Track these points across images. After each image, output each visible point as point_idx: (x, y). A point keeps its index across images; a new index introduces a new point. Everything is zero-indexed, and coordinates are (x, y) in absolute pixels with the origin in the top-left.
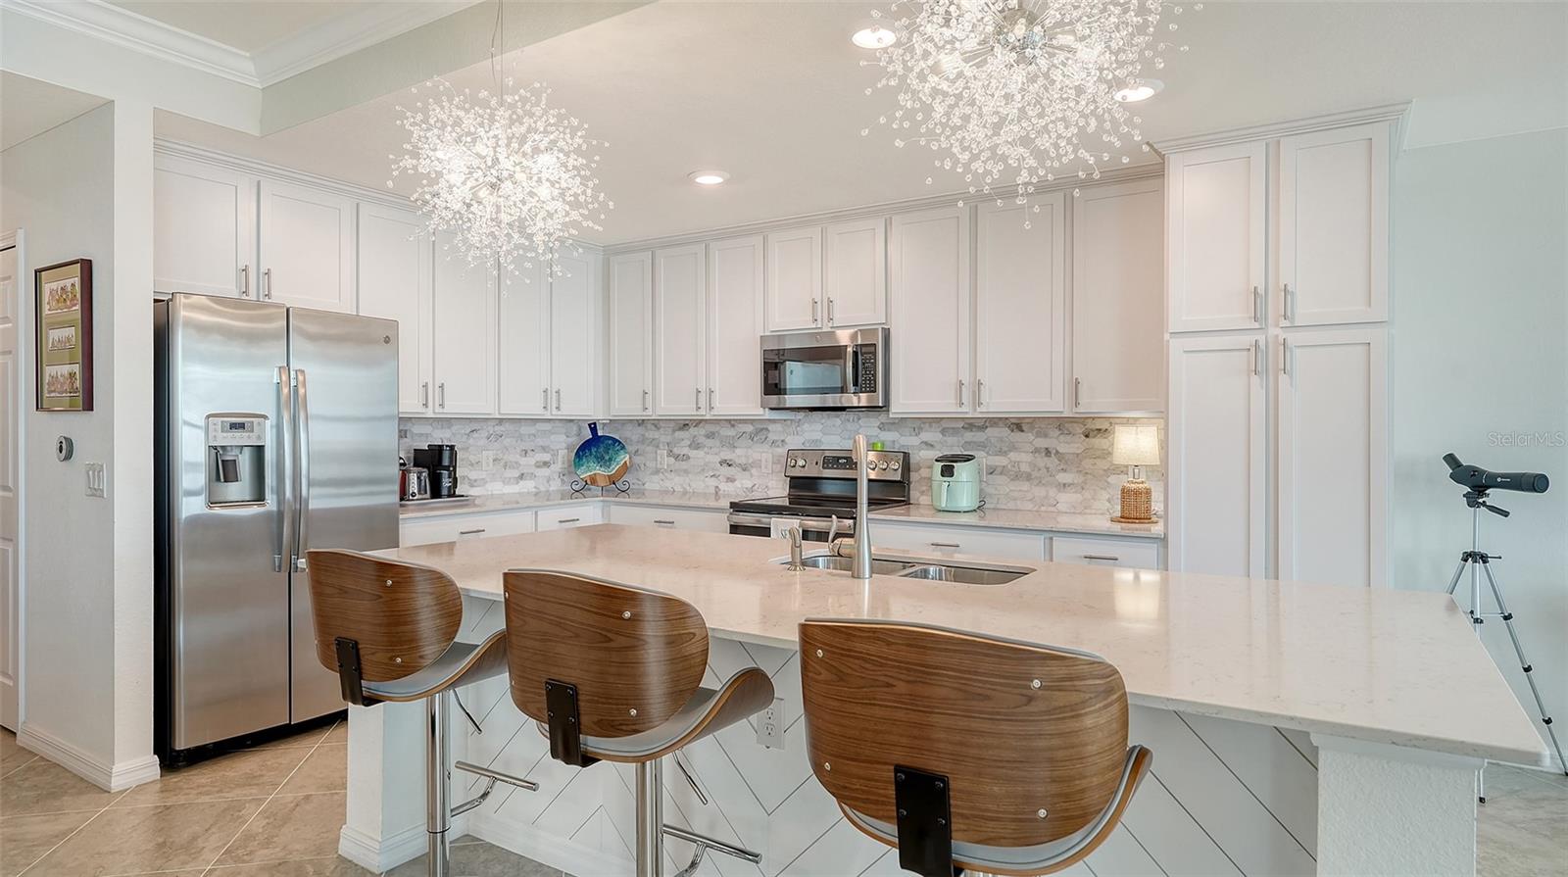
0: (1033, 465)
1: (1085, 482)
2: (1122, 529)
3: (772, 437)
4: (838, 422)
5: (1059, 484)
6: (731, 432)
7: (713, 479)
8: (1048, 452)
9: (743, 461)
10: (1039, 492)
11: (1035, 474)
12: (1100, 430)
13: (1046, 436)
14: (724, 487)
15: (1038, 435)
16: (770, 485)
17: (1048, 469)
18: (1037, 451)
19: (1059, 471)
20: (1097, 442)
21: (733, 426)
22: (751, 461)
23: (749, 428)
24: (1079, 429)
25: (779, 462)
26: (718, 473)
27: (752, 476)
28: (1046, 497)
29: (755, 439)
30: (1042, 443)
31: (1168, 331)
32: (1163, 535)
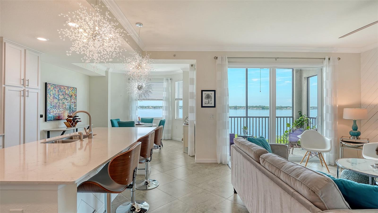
31: (4, 84)
32: (3, 134)
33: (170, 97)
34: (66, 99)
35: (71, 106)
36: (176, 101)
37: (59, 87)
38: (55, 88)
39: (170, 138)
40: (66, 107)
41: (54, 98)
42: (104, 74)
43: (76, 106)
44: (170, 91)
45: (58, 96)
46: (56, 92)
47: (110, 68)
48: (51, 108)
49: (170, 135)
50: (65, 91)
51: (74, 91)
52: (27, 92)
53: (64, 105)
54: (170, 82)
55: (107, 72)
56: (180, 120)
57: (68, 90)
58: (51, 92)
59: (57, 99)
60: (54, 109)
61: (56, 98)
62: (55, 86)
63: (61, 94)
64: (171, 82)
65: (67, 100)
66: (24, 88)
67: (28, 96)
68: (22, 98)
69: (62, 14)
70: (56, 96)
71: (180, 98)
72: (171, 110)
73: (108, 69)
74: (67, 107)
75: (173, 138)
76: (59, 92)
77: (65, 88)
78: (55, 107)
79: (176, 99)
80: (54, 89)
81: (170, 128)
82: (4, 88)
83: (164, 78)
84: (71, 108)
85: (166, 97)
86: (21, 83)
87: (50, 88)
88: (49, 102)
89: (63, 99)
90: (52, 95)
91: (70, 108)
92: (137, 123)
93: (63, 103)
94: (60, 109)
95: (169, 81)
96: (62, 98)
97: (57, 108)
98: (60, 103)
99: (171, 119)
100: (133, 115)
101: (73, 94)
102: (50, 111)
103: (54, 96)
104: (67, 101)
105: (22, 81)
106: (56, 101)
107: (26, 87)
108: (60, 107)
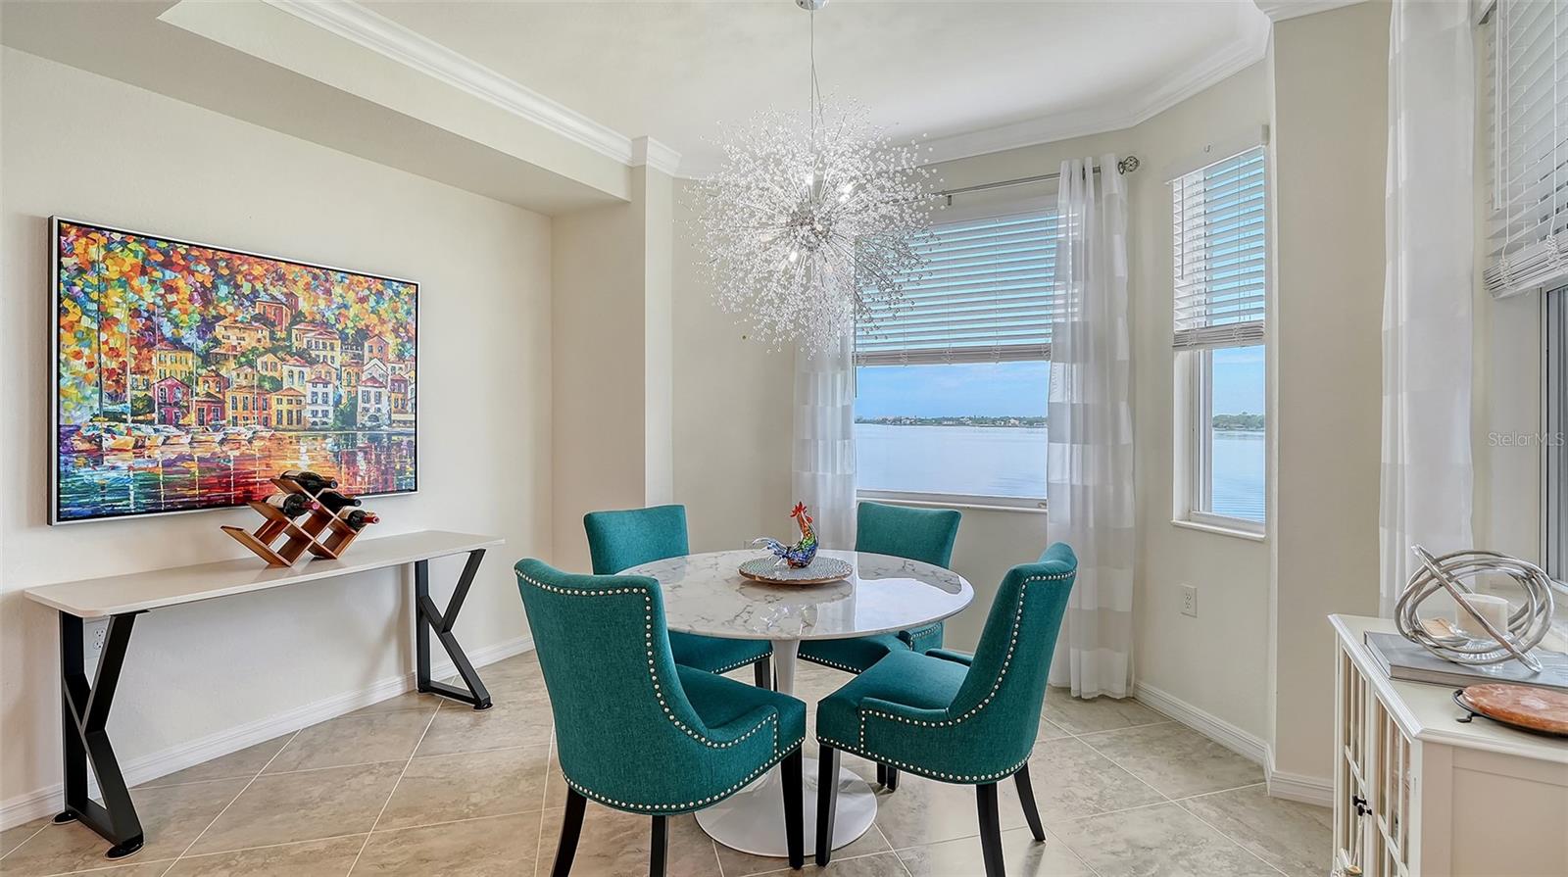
33: (1121, 325)
34: (301, 353)
35: (361, 405)
36: (1181, 358)
37: (213, 263)
38: (166, 265)
39: (1119, 690)
40: (307, 414)
41: (151, 345)
42: (616, 188)
43: (409, 408)
44: (1121, 269)
45: (206, 326)
46: (171, 298)
47: (647, 142)
48: (116, 417)
49: (1120, 661)
50: (290, 295)
51: (384, 306)
53: (274, 397)
54: (1116, 191)
55: (636, 173)
56: (1230, 542)
57: (328, 292)
58: (115, 295)
59: (188, 349)
60: (147, 429)
61: (176, 344)
63: (243, 316)
64: (1133, 190)
65: (312, 362)
70: (176, 326)
71: (1216, 322)
72: (1126, 437)
73: (639, 144)
74: (315, 413)
75: (1143, 685)
76: (207, 302)
77: (282, 278)
78: (158, 410)
79: (1181, 342)
80: (144, 272)
81: (1123, 603)
83: (1064, 168)
84: (362, 419)
85: (1086, 325)
87: (93, 263)
88: (84, 369)
89: (267, 351)
90: (120, 314)
91: (347, 418)
93: (267, 385)
94: (230, 429)
95: (1115, 182)
96: (248, 344)
97: (192, 417)
98: (224, 383)
99: (1129, 522)
100: (820, 473)
101: (383, 322)
102: (96, 440)
103: (152, 328)
104: (307, 370)
106: (179, 367)
108: (230, 413)
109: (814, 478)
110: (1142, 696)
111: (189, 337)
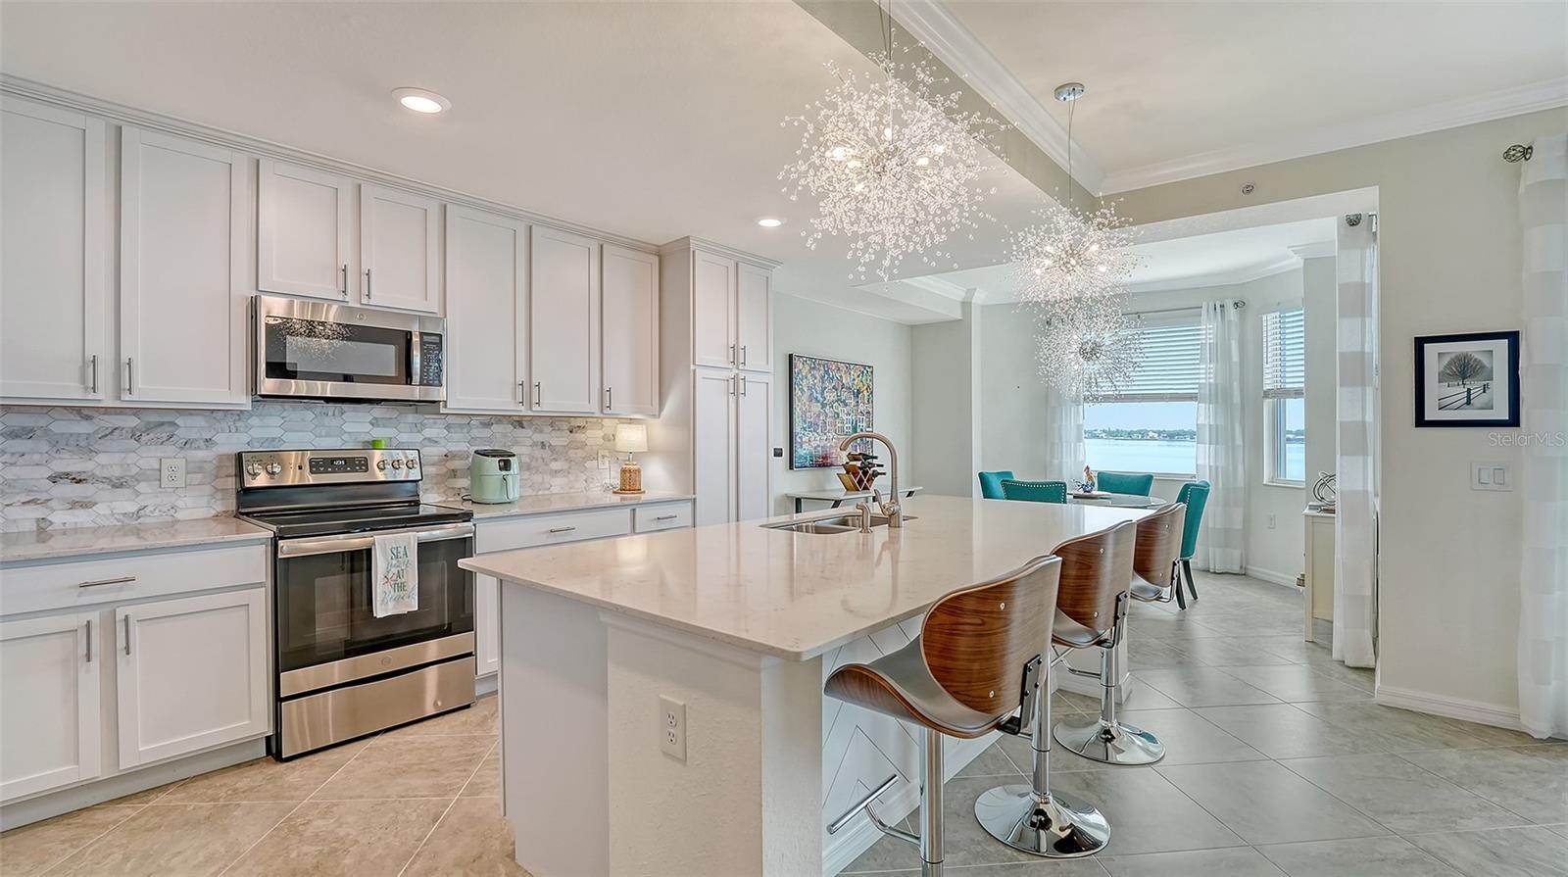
0: (532, 457)
1: (570, 468)
2: (622, 499)
3: (182, 434)
4: (310, 415)
5: (552, 470)
6: (83, 428)
7: (27, 507)
8: (543, 445)
9: (116, 472)
10: (537, 478)
11: (534, 464)
12: (579, 427)
13: (541, 432)
14: (60, 518)
15: (535, 431)
16: (180, 504)
17: (543, 459)
18: (534, 444)
19: (551, 461)
20: (579, 436)
21: (88, 418)
22: (134, 471)
23: (132, 422)
24: (566, 426)
25: (200, 470)
26: (43, 497)
27: (138, 494)
28: (543, 482)
29: (145, 438)
30: (538, 437)
31: (694, 364)
32: (694, 497)
33: (1236, 385)
34: (844, 402)
35: (858, 424)
36: (1267, 404)
37: (824, 366)
38: (814, 368)
39: (1236, 569)
41: (812, 401)
42: (957, 315)
43: (870, 425)
44: (1235, 358)
45: (823, 392)
46: (816, 382)
47: (975, 289)
48: (805, 429)
49: (1236, 553)
50: (841, 377)
51: (864, 378)
52: (741, 382)
53: (837, 421)
54: (1232, 319)
55: (966, 305)
56: (1290, 489)
57: (850, 374)
58: (804, 381)
59: (819, 401)
60: (811, 434)
61: (817, 400)
62: (814, 363)
63: (831, 387)
64: (1242, 317)
65: (846, 405)
66: (737, 371)
67: (744, 394)
68: (732, 398)
69: (787, 118)
70: (817, 393)
71: (1288, 386)
72: (1239, 441)
73: (971, 292)
74: (846, 428)
75: (1249, 567)
76: (823, 383)
77: (839, 369)
78: (813, 426)
79: (1266, 394)
80: (810, 372)
81: (1238, 524)
82: (694, 371)
83: (1204, 305)
84: (858, 431)
85: (1217, 384)
86: (728, 358)
87: (801, 370)
88: (799, 411)
89: (836, 401)
90: (806, 390)
91: (854, 430)
92: (1081, 492)
93: (836, 416)
94: (827, 435)
95: (1232, 313)
96: (832, 398)
97: (819, 431)
98: (826, 415)
99: (1241, 484)
100: (1064, 460)
101: (864, 386)
102: (801, 438)
103: (812, 394)
104: (845, 409)
105: (731, 350)
106: (817, 409)
107: (741, 366)
108: (828, 428)
109: (1061, 463)
110: (1249, 572)
111: (819, 398)
